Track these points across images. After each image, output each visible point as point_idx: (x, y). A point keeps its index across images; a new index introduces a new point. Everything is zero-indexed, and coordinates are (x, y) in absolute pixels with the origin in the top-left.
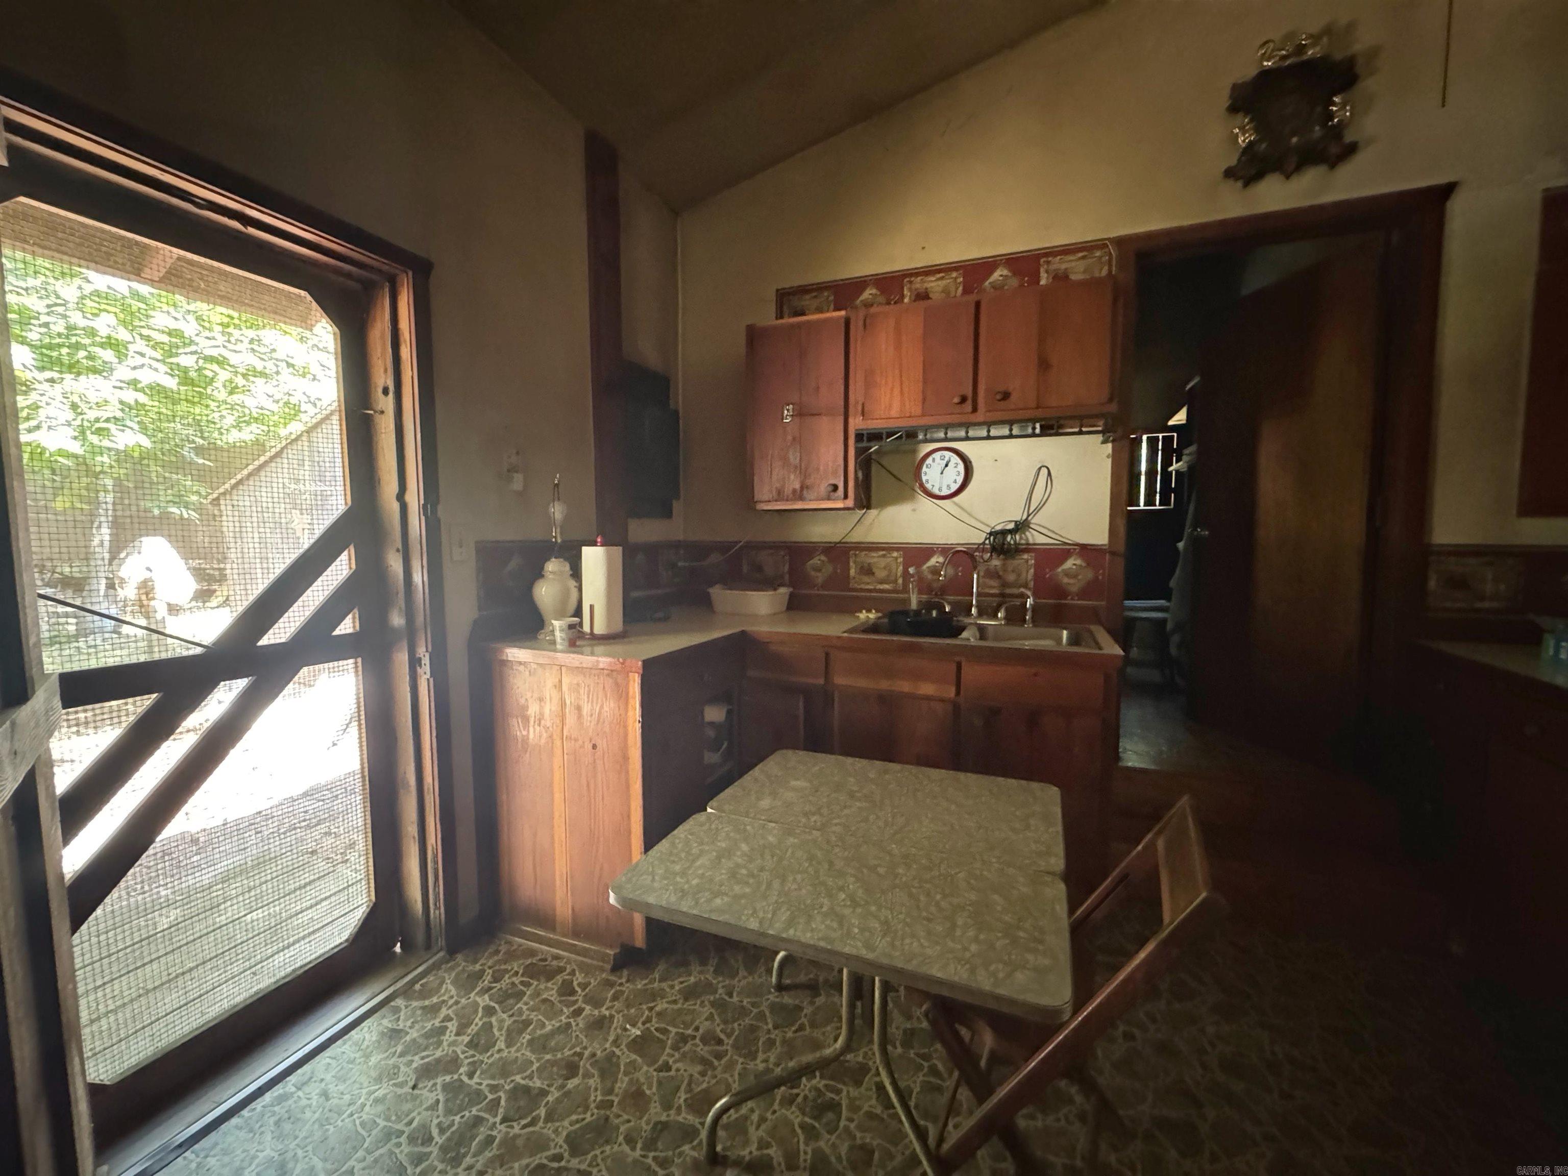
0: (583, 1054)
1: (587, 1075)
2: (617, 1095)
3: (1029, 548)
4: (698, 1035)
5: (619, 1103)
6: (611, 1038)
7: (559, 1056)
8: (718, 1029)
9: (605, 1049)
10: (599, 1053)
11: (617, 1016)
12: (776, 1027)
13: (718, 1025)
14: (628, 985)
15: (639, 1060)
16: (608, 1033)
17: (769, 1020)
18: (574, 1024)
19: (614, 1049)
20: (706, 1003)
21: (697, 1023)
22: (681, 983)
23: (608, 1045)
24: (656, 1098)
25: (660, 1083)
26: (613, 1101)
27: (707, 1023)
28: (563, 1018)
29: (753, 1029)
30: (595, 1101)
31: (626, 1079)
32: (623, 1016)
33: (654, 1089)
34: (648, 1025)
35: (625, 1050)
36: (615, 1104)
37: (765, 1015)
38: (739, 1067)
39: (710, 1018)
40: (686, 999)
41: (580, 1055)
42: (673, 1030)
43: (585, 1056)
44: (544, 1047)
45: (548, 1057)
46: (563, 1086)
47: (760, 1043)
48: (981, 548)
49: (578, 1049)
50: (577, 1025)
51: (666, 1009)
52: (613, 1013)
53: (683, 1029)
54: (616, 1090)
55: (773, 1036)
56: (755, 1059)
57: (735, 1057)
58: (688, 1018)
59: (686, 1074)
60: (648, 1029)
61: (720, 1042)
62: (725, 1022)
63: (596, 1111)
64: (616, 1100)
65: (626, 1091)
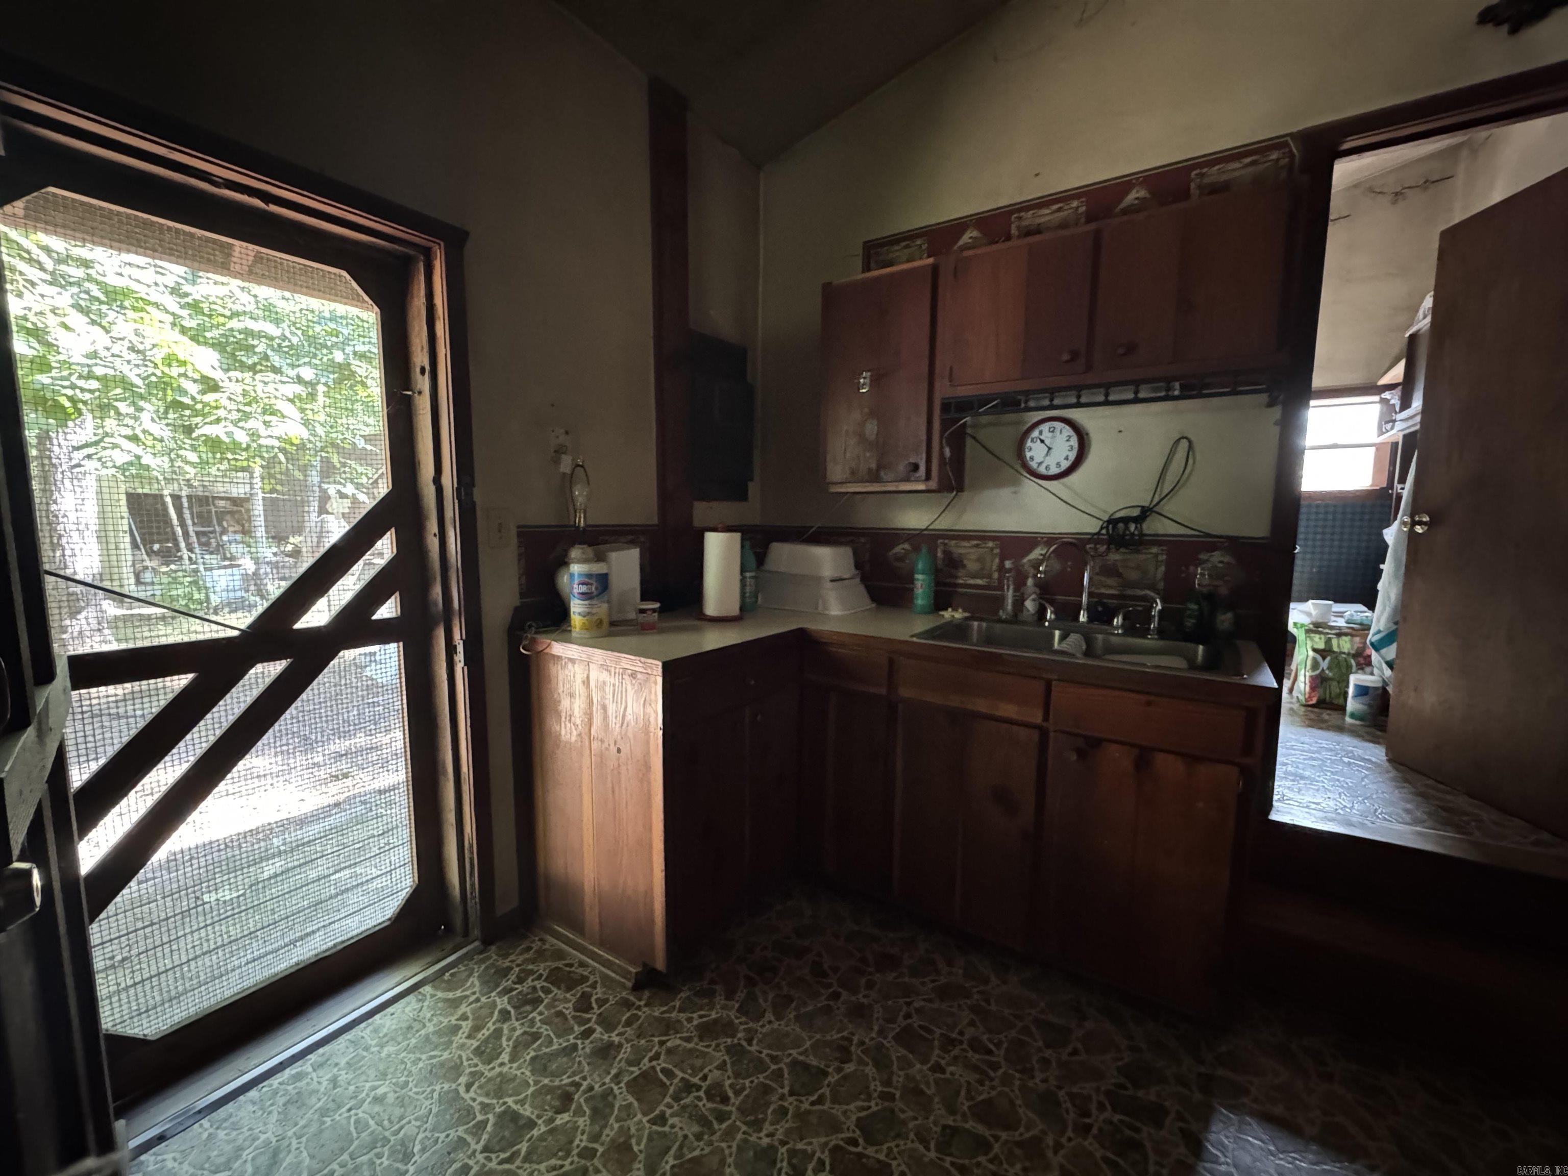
0: (581, 1085)
1: (579, 1112)
2: (602, 1144)
3: (1157, 540)
4: (705, 1085)
5: (603, 1155)
6: (614, 1072)
7: (557, 1083)
8: (728, 1083)
9: (604, 1084)
10: (597, 1087)
11: (625, 1046)
12: (792, 1093)
13: (729, 1078)
14: (645, 1009)
15: (636, 1104)
16: (611, 1065)
17: (786, 1082)
18: (580, 1046)
19: (613, 1085)
20: (722, 1047)
21: (706, 1070)
22: (701, 1017)
23: (607, 1080)
24: (641, 1157)
25: (650, 1138)
26: (596, 1150)
27: (717, 1073)
28: (571, 1037)
29: (766, 1090)
30: (578, 1146)
31: (616, 1126)
32: (632, 1046)
33: (642, 1147)
34: (654, 1063)
35: (624, 1089)
36: (599, 1154)
37: (782, 1076)
38: (740, 1136)
39: (722, 1067)
40: (701, 1039)
41: (577, 1085)
42: (680, 1074)
43: (582, 1088)
44: (545, 1068)
45: (546, 1081)
46: (552, 1120)
47: (770, 1111)
48: (1094, 538)
49: (577, 1079)
50: (583, 1048)
51: (679, 1046)
52: (623, 1041)
53: (690, 1075)
54: (603, 1137)
55: (786, 1104)
56: (760, 1130)
57: (738, 1123)
58: (698, 1062)
59: (680, 1134)
60: (653, 1068)
61: (725, 1100)
62: (737, 1075)
63: (576, 1159)
64: (601, 1150)
65: (613, 1141)
